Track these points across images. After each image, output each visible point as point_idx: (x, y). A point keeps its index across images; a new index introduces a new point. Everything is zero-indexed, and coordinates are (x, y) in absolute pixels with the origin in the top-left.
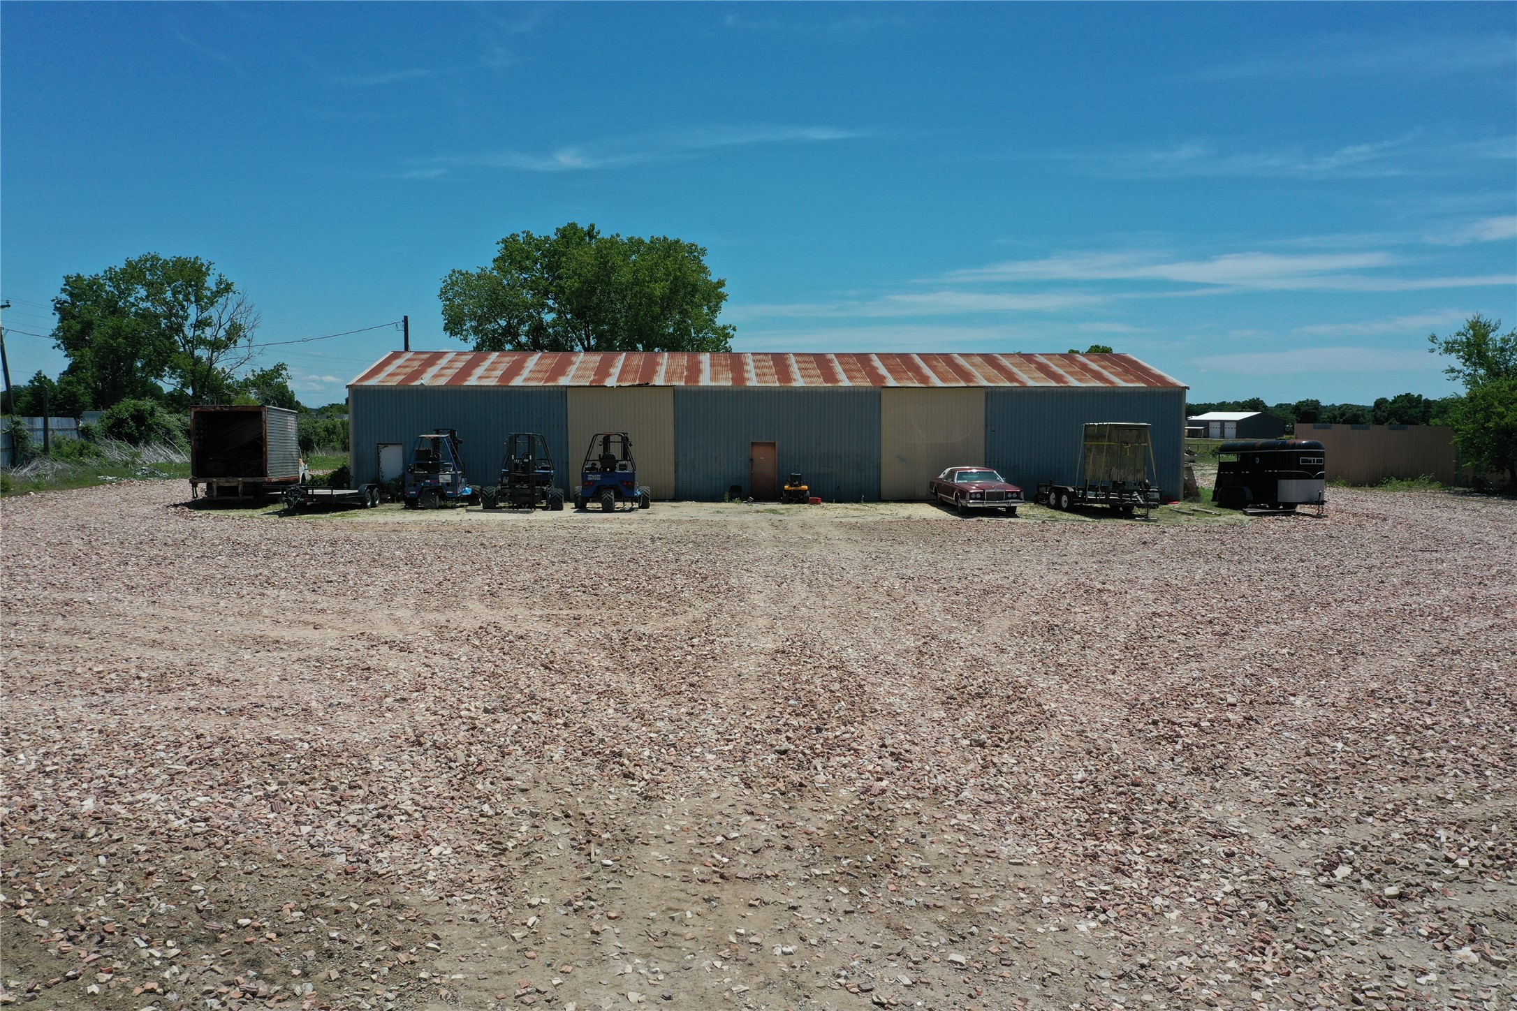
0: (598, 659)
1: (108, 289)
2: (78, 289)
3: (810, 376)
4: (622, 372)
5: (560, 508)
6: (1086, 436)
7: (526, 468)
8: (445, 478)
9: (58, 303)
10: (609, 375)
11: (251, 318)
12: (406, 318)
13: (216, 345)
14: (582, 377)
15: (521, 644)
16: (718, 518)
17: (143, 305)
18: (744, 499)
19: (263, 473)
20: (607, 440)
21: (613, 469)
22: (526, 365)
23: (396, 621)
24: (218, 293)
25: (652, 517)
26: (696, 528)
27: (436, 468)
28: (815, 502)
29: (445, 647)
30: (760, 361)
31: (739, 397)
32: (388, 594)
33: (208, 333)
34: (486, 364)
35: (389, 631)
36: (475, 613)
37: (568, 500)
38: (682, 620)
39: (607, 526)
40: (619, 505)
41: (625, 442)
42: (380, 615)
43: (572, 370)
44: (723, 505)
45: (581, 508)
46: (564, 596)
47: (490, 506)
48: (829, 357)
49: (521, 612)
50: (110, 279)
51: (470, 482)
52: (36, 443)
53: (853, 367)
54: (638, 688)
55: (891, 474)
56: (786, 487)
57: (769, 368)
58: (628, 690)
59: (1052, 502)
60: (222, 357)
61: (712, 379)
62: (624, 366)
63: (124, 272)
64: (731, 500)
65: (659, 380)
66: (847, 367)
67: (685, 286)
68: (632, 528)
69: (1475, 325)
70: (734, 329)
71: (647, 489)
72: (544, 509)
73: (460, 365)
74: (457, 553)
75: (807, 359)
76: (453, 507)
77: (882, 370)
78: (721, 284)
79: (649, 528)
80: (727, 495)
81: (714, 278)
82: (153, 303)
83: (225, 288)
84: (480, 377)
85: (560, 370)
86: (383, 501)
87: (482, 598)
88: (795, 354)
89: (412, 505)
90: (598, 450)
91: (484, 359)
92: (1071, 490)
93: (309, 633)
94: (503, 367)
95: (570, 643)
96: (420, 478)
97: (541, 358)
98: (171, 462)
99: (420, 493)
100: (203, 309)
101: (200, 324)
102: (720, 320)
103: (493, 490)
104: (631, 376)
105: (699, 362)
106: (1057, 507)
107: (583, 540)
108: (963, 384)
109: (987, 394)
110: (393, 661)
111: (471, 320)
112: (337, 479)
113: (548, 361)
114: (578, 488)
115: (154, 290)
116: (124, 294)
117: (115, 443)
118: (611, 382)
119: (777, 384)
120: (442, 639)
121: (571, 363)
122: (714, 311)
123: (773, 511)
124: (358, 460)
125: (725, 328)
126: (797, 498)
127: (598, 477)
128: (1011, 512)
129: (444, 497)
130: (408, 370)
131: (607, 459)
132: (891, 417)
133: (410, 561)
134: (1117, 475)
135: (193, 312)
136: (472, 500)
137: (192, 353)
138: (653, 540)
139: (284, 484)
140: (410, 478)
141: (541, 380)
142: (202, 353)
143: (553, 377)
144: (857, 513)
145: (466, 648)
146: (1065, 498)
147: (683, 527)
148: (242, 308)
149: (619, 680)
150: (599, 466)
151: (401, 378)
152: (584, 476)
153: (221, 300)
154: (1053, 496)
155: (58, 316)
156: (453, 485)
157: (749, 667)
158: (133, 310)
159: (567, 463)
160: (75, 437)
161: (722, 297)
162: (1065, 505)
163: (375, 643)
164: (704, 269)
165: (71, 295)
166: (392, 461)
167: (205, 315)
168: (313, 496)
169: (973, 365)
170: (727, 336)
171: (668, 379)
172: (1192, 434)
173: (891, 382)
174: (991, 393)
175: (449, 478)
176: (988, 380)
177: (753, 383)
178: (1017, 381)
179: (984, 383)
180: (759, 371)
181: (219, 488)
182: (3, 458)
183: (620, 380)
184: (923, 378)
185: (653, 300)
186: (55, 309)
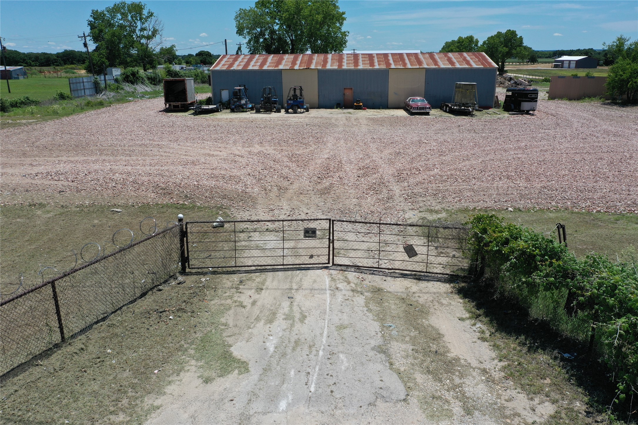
0: (285, 159)
1: (107, 15)
2: (97, 15)
3: (365, 64)
4: (301, 63)
5: (280, 112)
6: (456, 87)
7: (269, 98)
8: (243, 102)
9: (89, 21)
10: (296, 64)
11: (161, 26)
12: (226, 40)
13: (149, 38)
14: (287, 65)
15: (268, 156)
16: (330, 116)
17: (121, 22)
18: (341, 108)
19: (186, 101)
20: (295, 89)
21: (297, 99)
22: (268, 60)
23: (239, 150)
24: (148, 17)
25: (309, 115)
26: (321, 120)
27: (240, 99)
28: (364, 109)
29: (251, 156)
30: (350, 57)
31: (340, 73)
32: (235, 142)
33: (145, 33)
34: (255, 60)
35: (237, 153)
36: (257, 148)
37: (283, 108)
38: (308, 150)
39: (294, 119)
40: (299, 110)
41: (301, 89)
42: (234, 148)
43: (284, 62)
44: (334, 110)
45: (287, 112)
46: (279, 143)
47: (258, 112)
48: (374, 55)
49: (268, 148)
50: (108, 11)
51: (251, 103)
52: (103, 85)
53: (381, 60)
54: (293, 166)
55: (392, 98)
56: (355, 104)
57: (352, 60)
58: (291, 166)
59: (444, 109)
60: (151, 43)
61: (331, 66)
62: (301, 60)
63: (113, 8)
64: (337, 108)
65: (313, 67)
66: (379, 59)
67: (330, 15)
68: (301, 120)
69: (619, 39)
70: (349, 33)
71: (308, 105)
72: (275, 112)
73: (246, 60)
74: (250, 130)
75: (366, 56)
76: (246, 111)
77: (391, 61)
78: (344, 13)
79: (307, 120)
80: (335, 107)
81: (341, 11)
82: (124, 21)
83: (151, 15)
84: (253, 66)
85: (279, 63)
86: (224, 109)
87: (258, 144)
88: (362, 54)
89: (233, 111)
90: (292, 93)
91: (254, 58)
92: (450, 106)
93: (219, 153)
94: (260, 61)
95: (280, 156)
96: (235, 102)
97: (273, 57)
98: (147, 91)
99: (235, 107)
100: (143, 23)
101: (142, 30)
102: (343, 29)
103: (259, 106)
104: (303, 65)
105: (327, 58)
106: (445, 111)
107: (286, 125)
108: (418, 67)
109: (426, 70)
110: (240, 159)
111: (247, 29)
112: (209, 101)
113: (275, 58)
114: (286, 105)
115: (124, 15)
116: (113, 17)
117: (127, 84)
118: (296, 67)
119: (353, 68)
120: (250, 155)
121: (283, 59)
122: (341, 24)
123: (349, 113)
124: (214, 94)
125: (345, 32)
126: (358, 108)
127: (292, 102)
128: (427, 114)
129: (243, 108)
130: (229, 63)
131: (295, 96)
132: (392, 78)
133: (237, 132)
134: (464, 101)
135: (139, 24)
136: (252, 109)
137: (140, 41)
138: (307, 125)
139: (192, 104)
140: (232, 102)
141: (273, 67)
142: (143, 41)
143: (277, 66)
144: (375, 113)
145: (256, 157)
146: (448, 108)
147: (318, 120)
148: (157, 22)
149: (290, 164)
150: (292, 98)
151: (227, 66)
152: (287, 101)
153: (149, 20)
154: (445, 107)
155: (89, 27)
156: (246, 104)
157: (319, 161)
158: (117, 24)
159: (282, 96)
160: (113, 82)
161: (344, 19)
162: (448, 110)
163: (235, 155)
164: (338, 7)
165: (94, 18)
166: (225, 95)
167: (144, 26)
168: (203, 109)
169: (424, 58)
170: (346, 35)
171: (316, 65)
172: (556, 66)
173: (393, 66)
174: (427, 70)
175: (244, 102)
176: (428, 65)
177: (345, 67)
178: (438, 65)
179: (426, 66)
180: (348, 62)
181: (173, 106)
182: (93, 91)
183: (299, 66)
184: (405, 64)
185: (317, 22)
186: (88, 24)
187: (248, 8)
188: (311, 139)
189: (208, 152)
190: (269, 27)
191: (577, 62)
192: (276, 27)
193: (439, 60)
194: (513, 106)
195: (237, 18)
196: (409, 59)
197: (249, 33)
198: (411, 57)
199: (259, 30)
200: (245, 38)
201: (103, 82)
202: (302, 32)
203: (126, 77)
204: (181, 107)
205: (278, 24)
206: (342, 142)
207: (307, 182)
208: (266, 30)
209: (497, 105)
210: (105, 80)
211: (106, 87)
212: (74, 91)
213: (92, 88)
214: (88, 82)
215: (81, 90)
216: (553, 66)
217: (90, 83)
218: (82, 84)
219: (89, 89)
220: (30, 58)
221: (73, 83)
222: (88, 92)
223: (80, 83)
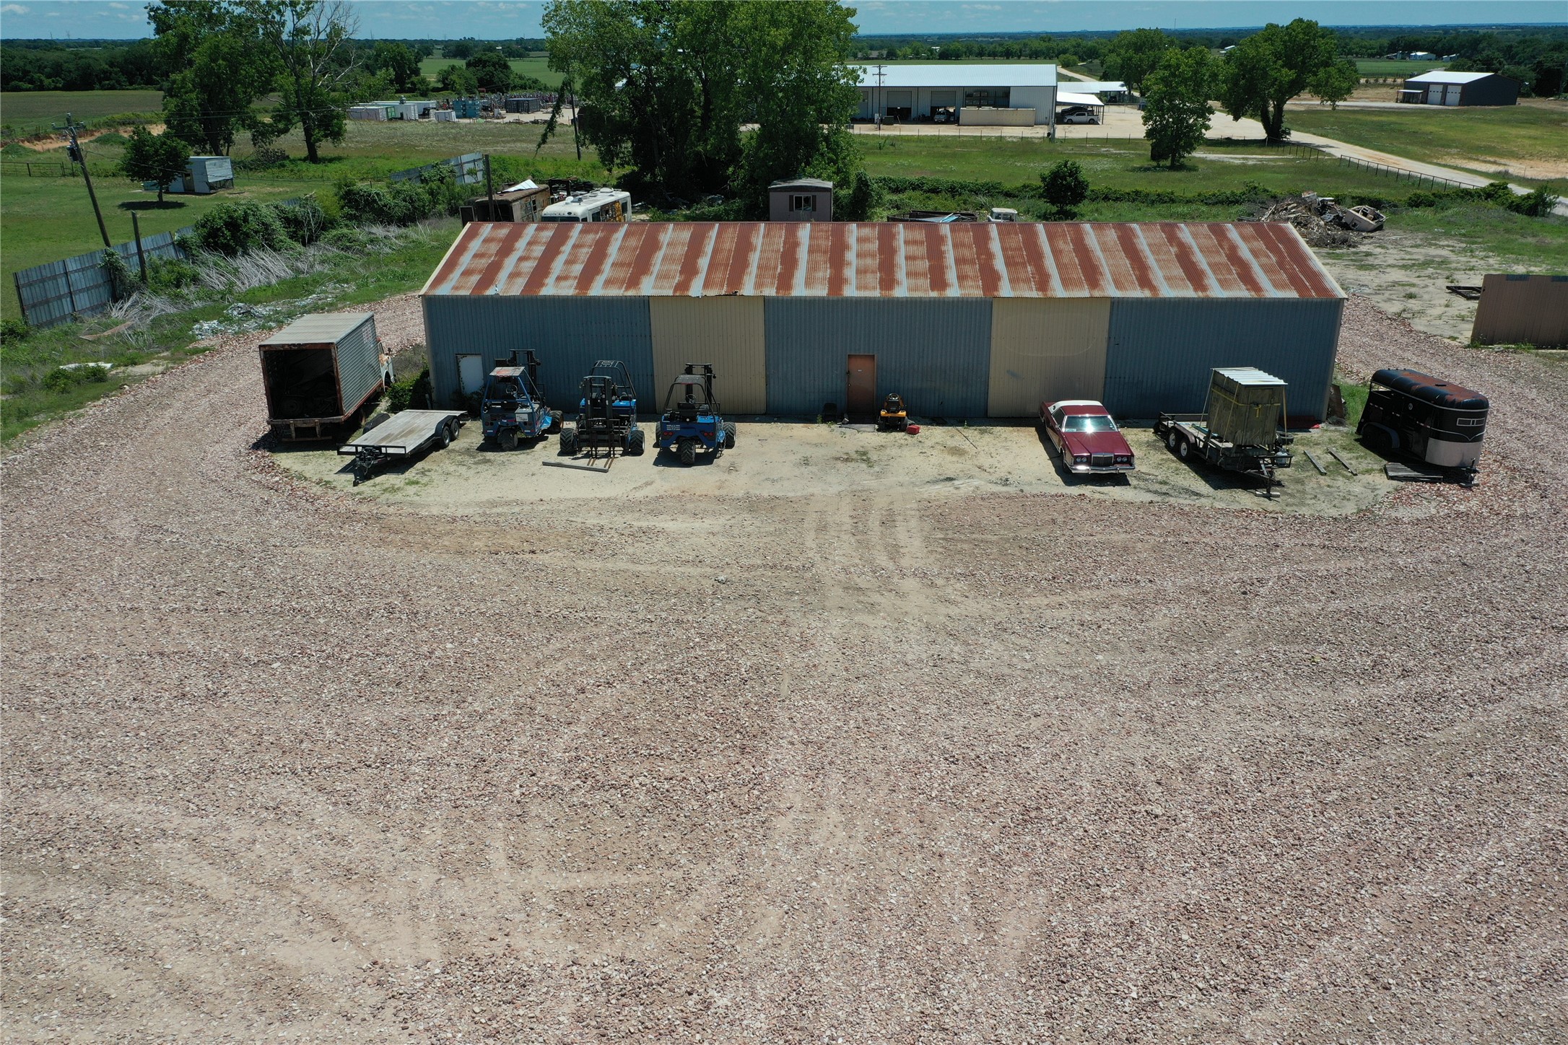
3: (916, 275)
4: (712, 266)
5: (641, 451)
8: (522, 415)
10: (695, 272)
14: (667, 276)
21: (693, 418)
22: (610, 250)
25: (732, 478)
26: (770, 528)
27: (512, 406)
28: (913, 430)
31: (834, 319)
34: (566, 252)
41: (709, 374)
43: (657, 262)
45: (664, 449)
52: (133, 272)
55: (1000, 387)
56: (883, 413)
59: (1171, 441)
61: (808, 282)
62: (715, 251)
65: (748, 289)
66: (961, 252)
73: (539, 251)
75: (918, 238)
77: (1000, 262)
79: (720, 534)
80: (819, 418)
82: (247, 8)
84: (558, 279)
85: (643, 263)
89: (489, 443)
91: (564, 239)
92: (1192, 440)
94: (585, 252)
96: (495, 417)
98: (270, 281)
104: (718, 275)
105: (797, 244)
108: (1087, 294)
109: (1113, 307)
113: (634, 242)
117: (212, 257)
118: (696, 289)
119: (878, 293)
121: (659, 245)
127: (678, 426)
130: (485, 262)
132: (1000, 325)
134: (1242, 438)
141: (622, 283)
143: (634, 281)
146: (1184, 444)
147: (757, 528)
150: (678, 414)
151: (472, 284)
154: (1173, 436)
156: (531, 423)
159: (652, 375)
160: (172, 253)
162: (1183, 451)
166: (471, 372)
168: (387, 453)
169: (1104, 248)
171: (759, 285)
172: (1407, 98)
173: (1005, 290)
174: (1115, 303)
175: (526, 417)
176: (1118, 284)
177: (850, 291)
178: (1153, 288)
179: (1112, 292)
180: (862, 262)
181: (297, 429)
182: (104, 293)
183: (707, 285)
184: (1043, 283)
191: (1466, 87)
193: (1152, 262)
196: (1056, 254)
198: (1061, 243)
201: (136, 258)
203: (210, 235)
209: (1334, 410)
210: (140, 253)
211: (143, 277)
212: (34, 306)
213: (97, 286)
214: (83, 270)
215: (60, 298)
216: (1401, 97)
217: (89, 273)
218: (62, 281)
219: (88, 289)
221: (30, 285)
222: (83, 301)
223: (54, 277)
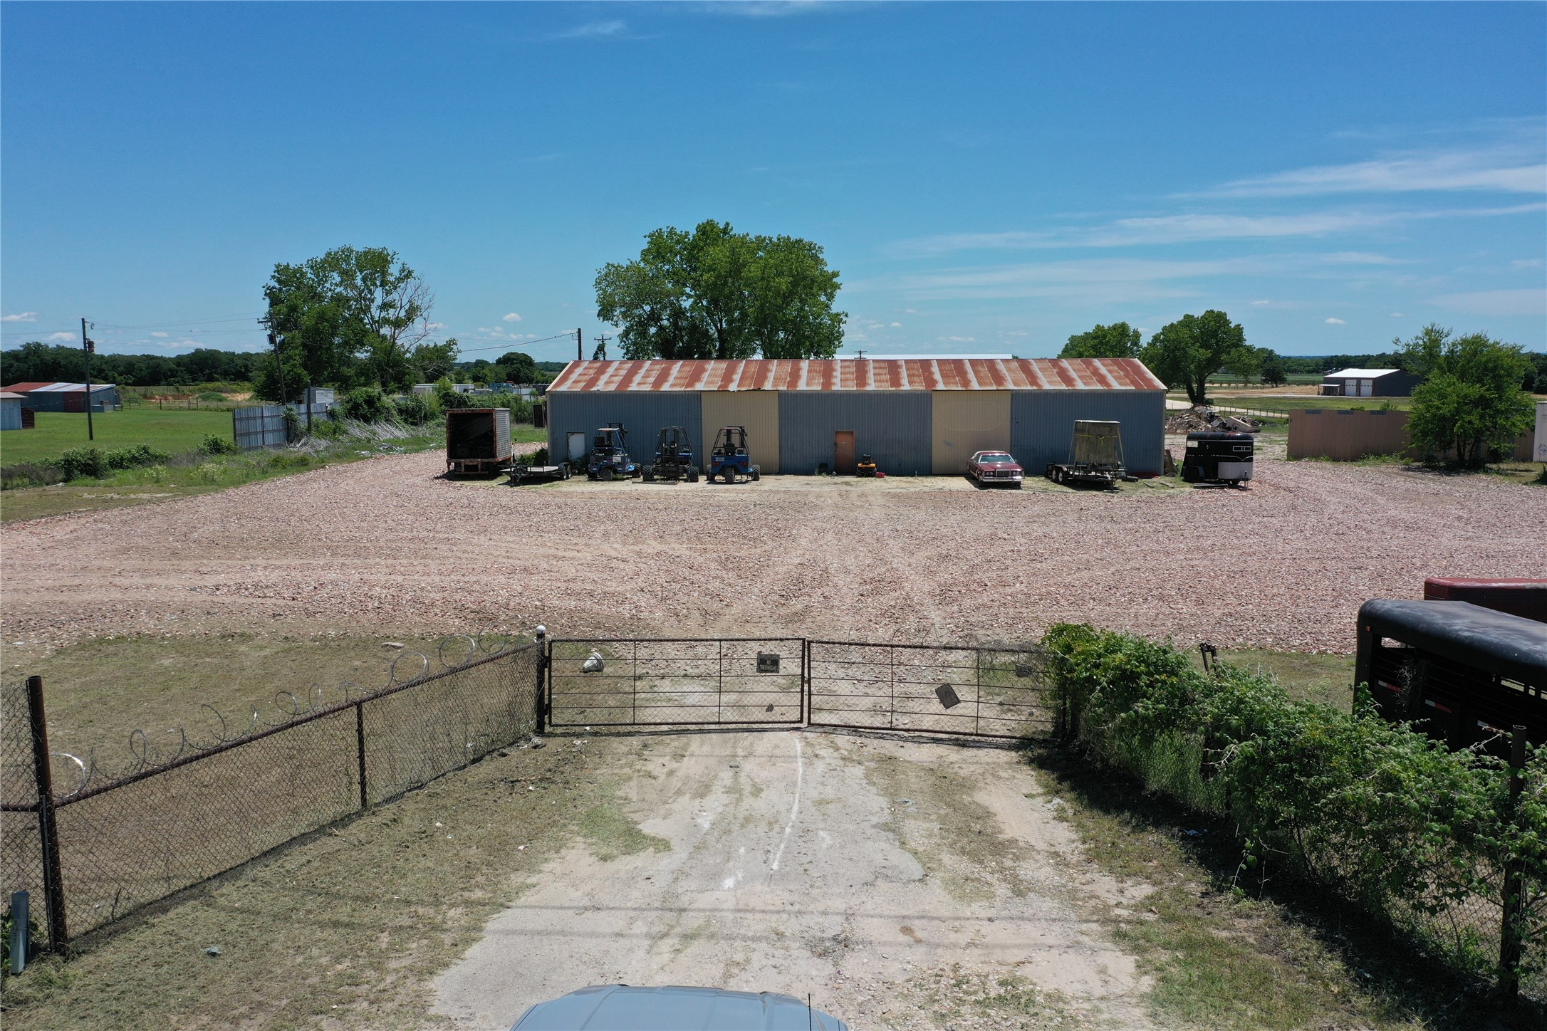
1: (309, 275)
2: (286, 276)
3: (880, 381)
4: (742, 378)
5: (697, 481)
6: (1076, 430)
7: (673, 452)
8: (617, 459)
9: (268, 289)
10: (732, 381)
11: (427, 299)
12: (579, 330)
13: (398, 324)
14: (712, 382)
16: (804, 489)
17: (339, 290)
18: (829, 473)
19: (494, 456)
20: (729, 433)
21: (733, 454)
22: (672, 372)
23: (615, 549)
24: (400, 280)
25: (760, 488)
26: (786, 496)
27: (611, 453)
28: (881, 476)
29: (643, 560)
30: (848, 367)
31: (826, 399)
32: (606, 535)
33: (392, 314)
34: (642, 372)
35: (614, 554)
36: (653, 546)
37: (702, 473)
39: (727, 495)
40: (738, 477)
41: (743, 433)
42: (606, 546)
43: (705, 376)
44: (813, 477)
45: (711, 480)
46: (698, 538)
47: (649, 479)
48: (899, 363)
49: (677, 546)
51: (633, 461)
52: (302, 424)
53: (916, 373)
55: (940, 453)
56: (860, 465)
57: (852, 373)
59: (1054, 477)
60: (402, 335)
61: (808, 384)
62: (744, 373)
63: (324, 261)
64: (820, 474)
65: (768, 386)
66: (911, 372)
67: (804, 278)
68: (743, 497)
69: (1428, 332)
70: (846, 316)
71: (758, 467)
72: (686, 481)
73: (623, 372)
74: (635, 514)
75: (882, 365)
76: (623, 480)
77: (937, 376)
78: (835, 275)
79: (755, 497)
80: (816, 472)
81: (829, 269)
82: (345, 289)
83: (407, 275)
84: (639, 384)
85: (695, 377)
86: (574, 474)
87: (655, 539)
88: (874, 361)
89: (593, 478)
90: (723, 440)
91: (640, 367)
92: (1065, 469)
93: (575, 553)
94: (655, 373)
96: (599, 459)
97: (682, 366)
98: (398, 438)
99: (600, 469)
100: (388, 293)
101: (385, 306)
102: (835, 307)
103: (650, 468)
104: (747, 382)
105: (800, 369)
106: (1056, 481)
107: (711, 505)
108: (994, 388)
109: (1012, 395)
110: (622, 565)
112: (540, 458)
113: (687, 369)
114: (709, 466)
115: (347, 276)
116: (321, 281)
117: (355, 422)
118: (733, 387)
119: (855, 389)
120: (640, 557)
121: (704, 370)
122: (831, 297)
123: (847, 483)
124: (553, 443)
125: (838, 315)
126: (867, 473)
127: (722, 459)
128: (1017, 485)
129: (615, 472)
130: (587, 378)
131: (729, 447)
132: (939, 411)
133: (609, 518)
134: (1094, 459)
135: (378, 294)
136: (635, 474)
137: (378, 331)
138: (755, 506)
139: (505, 463)
140: (592, 458)
141: (682, 385)
142: (386, 331)
143: (691, 384)
144: (904, 485)
145: (652, 561)
146: (1061, 474)
147: (778, 496)
148: (419, 291)
150: (723, 451)
151: (582, 384)
152: (713, 458)
153: (402, 285)
154: (1054, 473)
155: (268, 301)
156: (623, 464)
158: (329, 294)
159: (701, 447)
160: (326, 418)
161: (837, 287)
162: (1061, 479)
163: (610, 558)
164: (822, 262)
165: (279, 281)
166: (577, 445)
168: (531, 472)
169: (1009, 370)
170: (840, 321)
171: (775, 384)
172: (1328, 391)
173: (940, 386)
174: (1015, 395)
175: (619, 459)
176: (1015, 384)
177: (837, 386)
178: (1037, 384)
179: (1011, 387)
180: (844, 376)
181: (465, 466)
182: (282, 436)
183: (739, 385)
184: (966, 382)
185: (777, 293)
186: (266, 294)
187: (625, 263)
188: (764, 530)
189: (552, 551)
190: (672, 304)
191: (1376, 381)
192: (686, 304)
193: (1040, 374)
194: (1201, 471)
195: (600, 283)
196: (976, 372)
197: (625, 315)
198: (980, 368)
199: (647, 308)
200: (617, 325)
201: (304, 418)
202: (744, 315)
203: (352, 408)
204: (482, 470)
205: (689, 296)
206: (830, 536)
207: (759, 604)
208: (665, 307)
209: (1169, 469)
210: (309, 413)
211: (309, 429)
212: (241, 435)
213: (279, 431)
214: (272, 417)
215: (256, 433)
216: (1321, 392)
217: (275, 420)
218: (259, 421)
219: (273, 431)
220: (114, 366)
221: (241, 419)
222: (270, 438)
223: (255, 418)
